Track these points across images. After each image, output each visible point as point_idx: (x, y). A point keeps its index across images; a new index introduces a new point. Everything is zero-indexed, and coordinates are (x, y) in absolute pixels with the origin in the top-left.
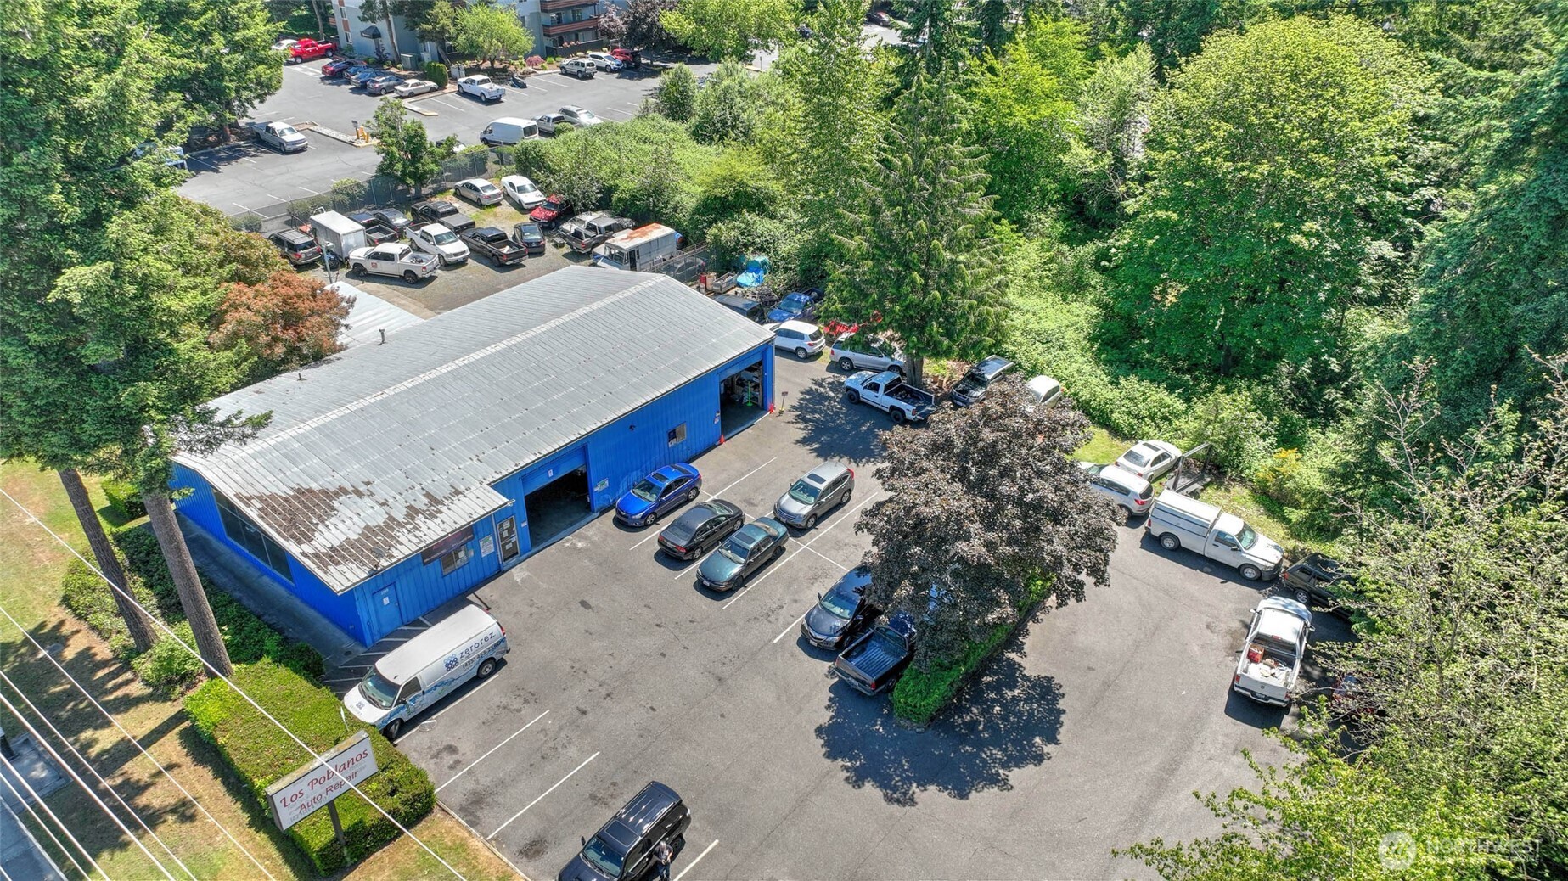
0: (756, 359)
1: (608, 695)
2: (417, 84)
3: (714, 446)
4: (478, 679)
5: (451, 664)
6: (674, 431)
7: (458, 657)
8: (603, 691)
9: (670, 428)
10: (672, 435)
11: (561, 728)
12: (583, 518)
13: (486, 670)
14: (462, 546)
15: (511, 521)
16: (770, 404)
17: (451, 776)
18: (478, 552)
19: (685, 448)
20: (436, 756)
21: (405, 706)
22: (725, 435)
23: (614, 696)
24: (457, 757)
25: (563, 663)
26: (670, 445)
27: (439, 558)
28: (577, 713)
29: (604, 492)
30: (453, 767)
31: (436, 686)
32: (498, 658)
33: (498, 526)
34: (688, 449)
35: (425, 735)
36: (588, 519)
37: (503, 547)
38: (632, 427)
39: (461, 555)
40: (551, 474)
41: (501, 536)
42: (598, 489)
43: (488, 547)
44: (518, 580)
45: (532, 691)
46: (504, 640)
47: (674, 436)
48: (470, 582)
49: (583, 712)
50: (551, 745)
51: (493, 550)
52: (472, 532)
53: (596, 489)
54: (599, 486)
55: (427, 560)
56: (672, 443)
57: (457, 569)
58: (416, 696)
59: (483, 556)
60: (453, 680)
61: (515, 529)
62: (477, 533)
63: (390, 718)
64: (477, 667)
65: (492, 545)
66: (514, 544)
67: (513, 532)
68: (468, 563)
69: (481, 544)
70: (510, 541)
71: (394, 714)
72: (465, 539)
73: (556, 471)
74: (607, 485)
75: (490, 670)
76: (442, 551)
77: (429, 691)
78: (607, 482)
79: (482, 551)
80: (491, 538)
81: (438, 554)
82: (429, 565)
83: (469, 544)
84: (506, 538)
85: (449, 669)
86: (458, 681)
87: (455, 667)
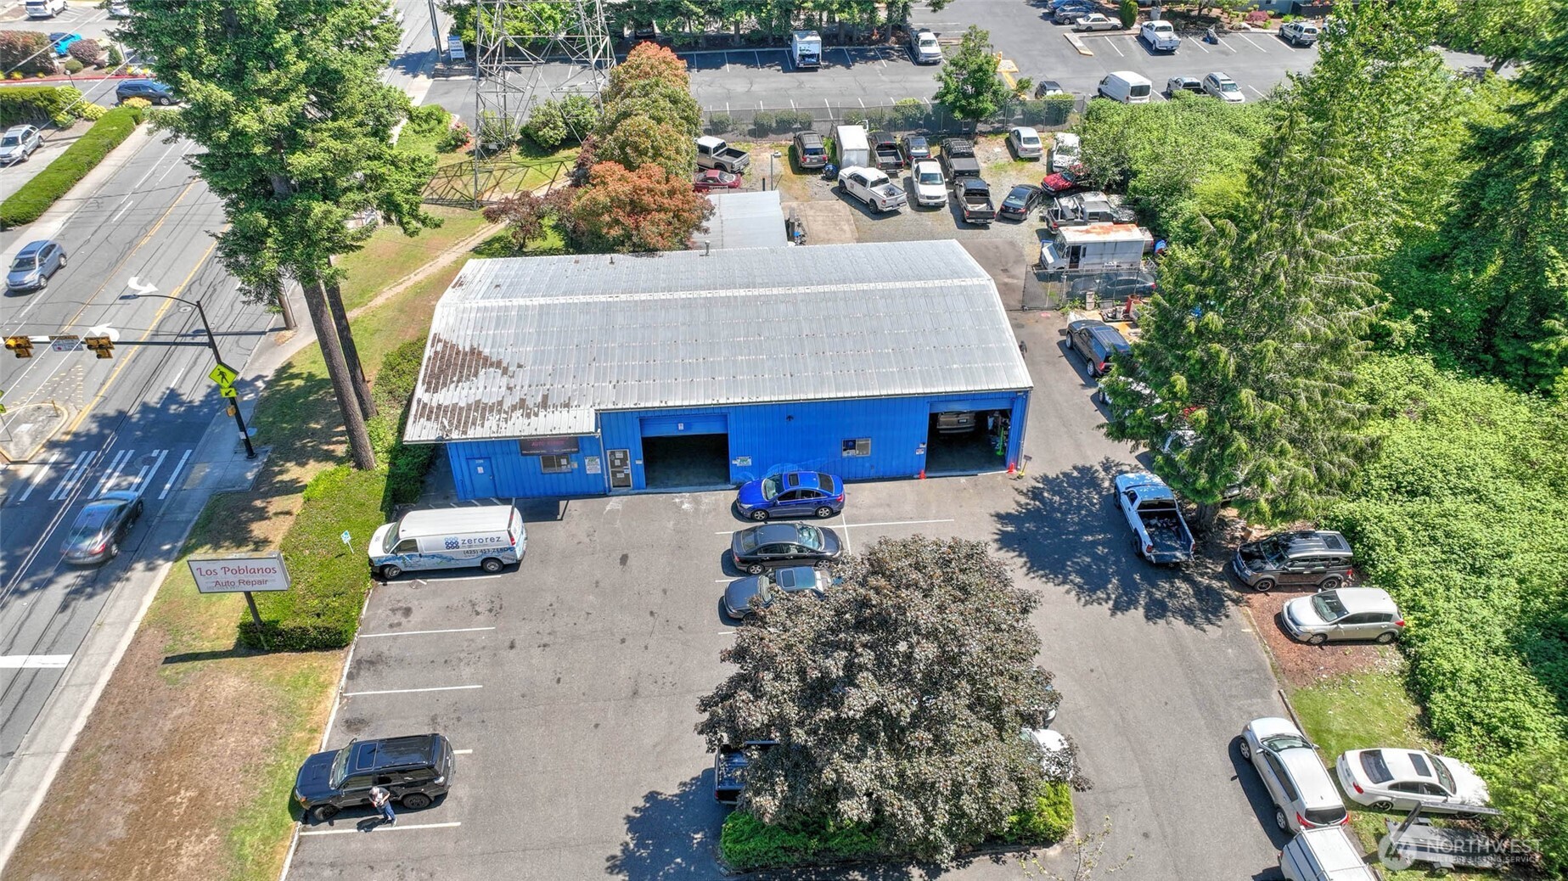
0: (1004, 406)
1: (545, 646)
2: (1099, 20)
3: (911, 477)
4: (481, 570)
5: (452, 545)
6: (854, 441)
7: (460, 542)
8: (546, 640)
9: (848, 436)
10: (850, 445)
11: (484, 648)
12: (717, 484)
13: (492, 566)
14: (565, 455)
15: (625, 453)
16: (1010, 461)
17: (383, 632)
18: (582, 467)
19: (867, 465)
20: (394, 610)
21: (401, 557)
22: (931, 471)
23: (547, 649)
24: (404, 620)
25: (549, 598)
26: (845, 454)
27: (538, 455)
28: (507, 644)
29: (744, 468)
30: (391, 626)
31: (433, 556)
32: (506, 562)
33: (608, 452)
34: (872, 466)
35: (409, 590)
36: (719, 487)
37: (614, 474)
38: (790, 418)
39: (564, 462)
40: (681, 427)
41: (612, 462)
42: (737, 462)
43: (593, 467)
44: (608, 508)
45: (505, 605)
46: (512, 549)
47: (853, 447)
48: (571, 490)
49: (512, 647)
50: (462, 656)
51: (600, 472)
52: (577, 446)
53: (734, 462)
54: (739, 460)
55: (525, 452)
56: (848, 453)
57: (559, 473)
58: (412, 555)
59: (588, 472)
60: (453, 559)
61: (628, 462)
62: (583, 449)
63: (386, 561)
64: (480, 559)
65: (599, 467)
66: (627, 475)
67: (626, 465)
68: (572, 472)
69: (587, 460)
70: (622, 472)
71: (389, 559)
72: (568, 450)
73: (688, 427)
74: (750, 463)
75: (496, 569)
76: (542, 451)
77: (426, 556)
78: (750, 460)
79: (587, 467)
80: (598, 460)
81: (537, 452)
82: (528, 457)
83: (574, 456)
84: (618, 467)
85: (448, 548)
86: (457, 562)
87: (455, 549)
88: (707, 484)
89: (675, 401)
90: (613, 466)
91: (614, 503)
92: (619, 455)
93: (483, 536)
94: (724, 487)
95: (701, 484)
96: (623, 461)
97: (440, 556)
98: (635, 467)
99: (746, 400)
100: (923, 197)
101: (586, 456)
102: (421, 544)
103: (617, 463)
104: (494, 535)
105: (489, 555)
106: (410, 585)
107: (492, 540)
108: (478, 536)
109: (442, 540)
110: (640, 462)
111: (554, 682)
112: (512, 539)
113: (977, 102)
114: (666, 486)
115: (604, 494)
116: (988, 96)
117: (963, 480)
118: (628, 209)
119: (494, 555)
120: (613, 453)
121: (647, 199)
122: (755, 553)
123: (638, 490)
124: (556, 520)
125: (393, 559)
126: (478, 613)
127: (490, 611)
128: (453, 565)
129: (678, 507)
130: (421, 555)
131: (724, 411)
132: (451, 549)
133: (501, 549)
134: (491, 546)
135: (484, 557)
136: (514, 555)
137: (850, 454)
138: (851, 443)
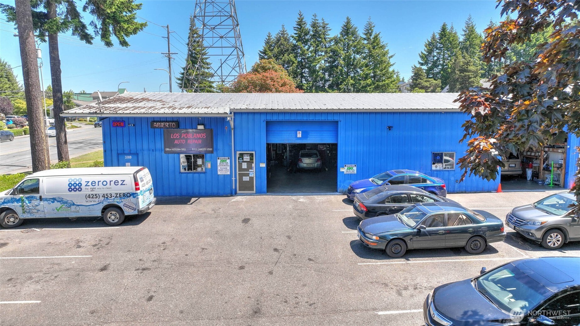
1: (144, 269)
3: (489, 191)
5: (75, 187)
6: (441, 155)
7: (84, 184)
8: (148, 265)
9: (436, 149)
12: (327, 192)
13: (112, 216)
14: (201, 155)
15: (251, 156)
18: (214, 166)
19: (452, 179)
21: (20, 200)
26: (434, 167)
28: (99, 267)
29: (350, 176)
31: (54, 200)
32: (128, 212)
33: (238, 153)
34: (456, 181)
36: (329, 194)
37: (241, 176)
38: (390, 128)
39: (199, 161)
40: (299, 135)
41: (240, 165)
42: (344, 170)
43: (224, 168)
44: (233, 200)
45: (112, 242)
46: (134, 195)
47: (440, 161)
48: (203, 191)
49: (104, 269)
51: (229, 173)
52: (212, 147)
53: (342, 170)
54: (346, 168)
55: (168, 149)
56: (436, 167)
57: (194, 173)
58: (32, 197)
59: (219, 173)
60: (74, 204)
61: (254, 165)
62: (217, 150)
63: (4, 203)
64: (101, 206)
65: (229, 168)
66: (251, 179)
67: (252, 168)
68: (205, 173)
69: (219, 161)
70: (247, 175)
71: (9, 202)
72: (205, 149)
73: (305, 135)
74: (355, 172)
75: (116, 221)
76: (183, 149)
77: (46, 200)
78: (355, 168)
79: (219, 168)
80: (228, 161)
81: (178, 149)
82: (170, 155)
83: (208, 155)
84: (245, 170)
86: (78, 208)
87: (77, 192)
90: (241, 169)
92: (247, 158)
93: (108, 179)
94: (332, 193)
95: (313, 193)
96: (250, 164)
97: (61, 201)
98: (258, 169)
99: (354, 108)
101: (218, 157)
102: (44, 187)
103: (244, 166)
104: (120, 178)
105: (111, 201)
107: (116, 183)
108: (102, 179)
109: (66, 181)
110: (263, 165)
112: (137, 184)
114: (284, 193)
115: (233, 193)
119: (116, 201)
120: (241, 156)
122: (382, 202)
123: (259, 192)
124: (185, 204)
125: (13, 200)
126: (79, 247)
127: (95, 245)
128: (72, 213)
129: (295, 201)
130: (41, 199)
131: (336, 118)
132: (73, 193)
133: (124, 195)
134: (115, 190)
135: (105, 203)
136: (137, 204)
137: (438, 168)
138: (438, 158)
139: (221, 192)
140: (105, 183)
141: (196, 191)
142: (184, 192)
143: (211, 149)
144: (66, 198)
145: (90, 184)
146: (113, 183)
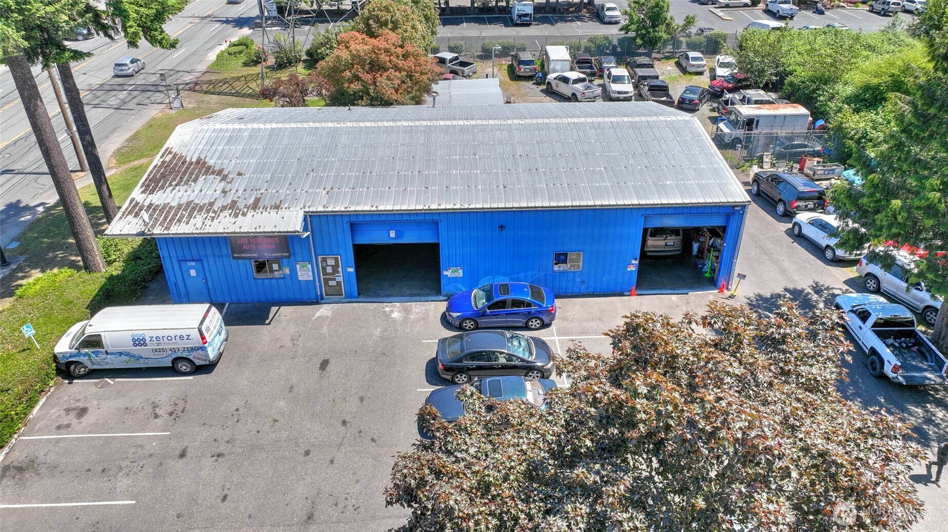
1: (219, 456)
3: (621, 294)
4: (172, 370)
5: (139, 342)
6: (566, 255)
7: (148, 340)
8: (222, 449)
9: (560, 249)
10: (561, 258)
11: (151, 455)
12: (429, 295)
13: (183, 367)
14: (277, 260)
15: (336, 260)
16: (722, 281)
17: (49, 433)
18: (294, 272)
19: (578, 280)
20: (68, 411)
21: (86, 354)
22: (641, 289)
23: (221, 459)
24: (75, 421)
25: (238, 402)
26: (556, 268)
27: (250, 259)
28: (178, 452)
29: (456, 279)
30: (59, 427)
31: (121, 354)
32: (198, 362)
33: (320, 258)
34: (583, 282)
35: (93, 389)
36: (430, 298)
37: (326, 281)
38: (502, 227)
39: (275, 267)
40: (393, 234)
41: (324, 269)
42: (448, 273)
43: (305, 273)
44: (318, 314)
45: (188, 408)
46: (203, 349)
47: (565, 261)
48: (284, 297)
49: (183, 455)
50: (123, 464)
51: (311, 279)
52: (288, 251)
53: (445, 273)
54: (450, 271)
55: (236, 255)
56: (559, 267)
57: (271, 279)
58: (98, 352)
59: (300, 279)
60: (142, 358)
61: (340, 269)
62: (294, 254)
63: (70, 357)
64: (171, 359)
65: (311, 273)
66: (339, 283)
67: (338, 272)
68: (284, 278)
69: (298, 266)
70: (334, 279)
71: (75, 356)
72: (280, 254)
73: (399, 234)
74: (461, 275)
75: (188, 370)
76: (253, 255)
77: (112, 354)
78: (461, 271)
79: (299, 274)
80: (309, 266)
81: (248, 255)
82: (240, 261)
83: (285, 260)
84: (330, 274)
85: (135, 345)
86: (147, 361)
87: (143, 347)
88: (419, 295)
89: (387, 206)
90: (325, 273)
91: (324, 310)
92: (331, 262)
93: (172, 333)
94: (434, 298)
95: (412, 295)
96: (335, 268)
97: (127, 354)
98: (346, 275)
99: (458, 206)
100: (614, 92)
101: (297, 262)
102: (106, 339)
103: (329, 270)
104: (185, 333)
105: (179, 355)
106: (96, 385)
107: (181, 337)
108: (166, 333)
109: (128, 336)
110: (351, 270)
111: (219, 500)
112: (203, 338)
113: (654, 31)
114: (378, 296)
115: (317, 301)
116: (663, 27)
117: (674, 298)
118: (367, 67)
119: (184, 355)
120: (324, 260)
121: (383, 57)
122: (460, 360)
123: (350, 298)
124: (263, 323)
125: (79, 354)
126: (156, 416)
127: (171, 414)
128: (141, 364)
129: (387, 316)
130: (107, 353)
131: (436, 218)
132: (138, 347)
133: (192, 348)
134: (181, 345)
135: (174, 356)
136: (207, 355)
137: (561, 269)
138: (562, 257)
139: (305, 298)
140: (169, 338)
141: (276, 296)
142: (263, 298)
143: (287, 254)
144: (132, 353)
145: (154, 339)
146: (178, 338)
